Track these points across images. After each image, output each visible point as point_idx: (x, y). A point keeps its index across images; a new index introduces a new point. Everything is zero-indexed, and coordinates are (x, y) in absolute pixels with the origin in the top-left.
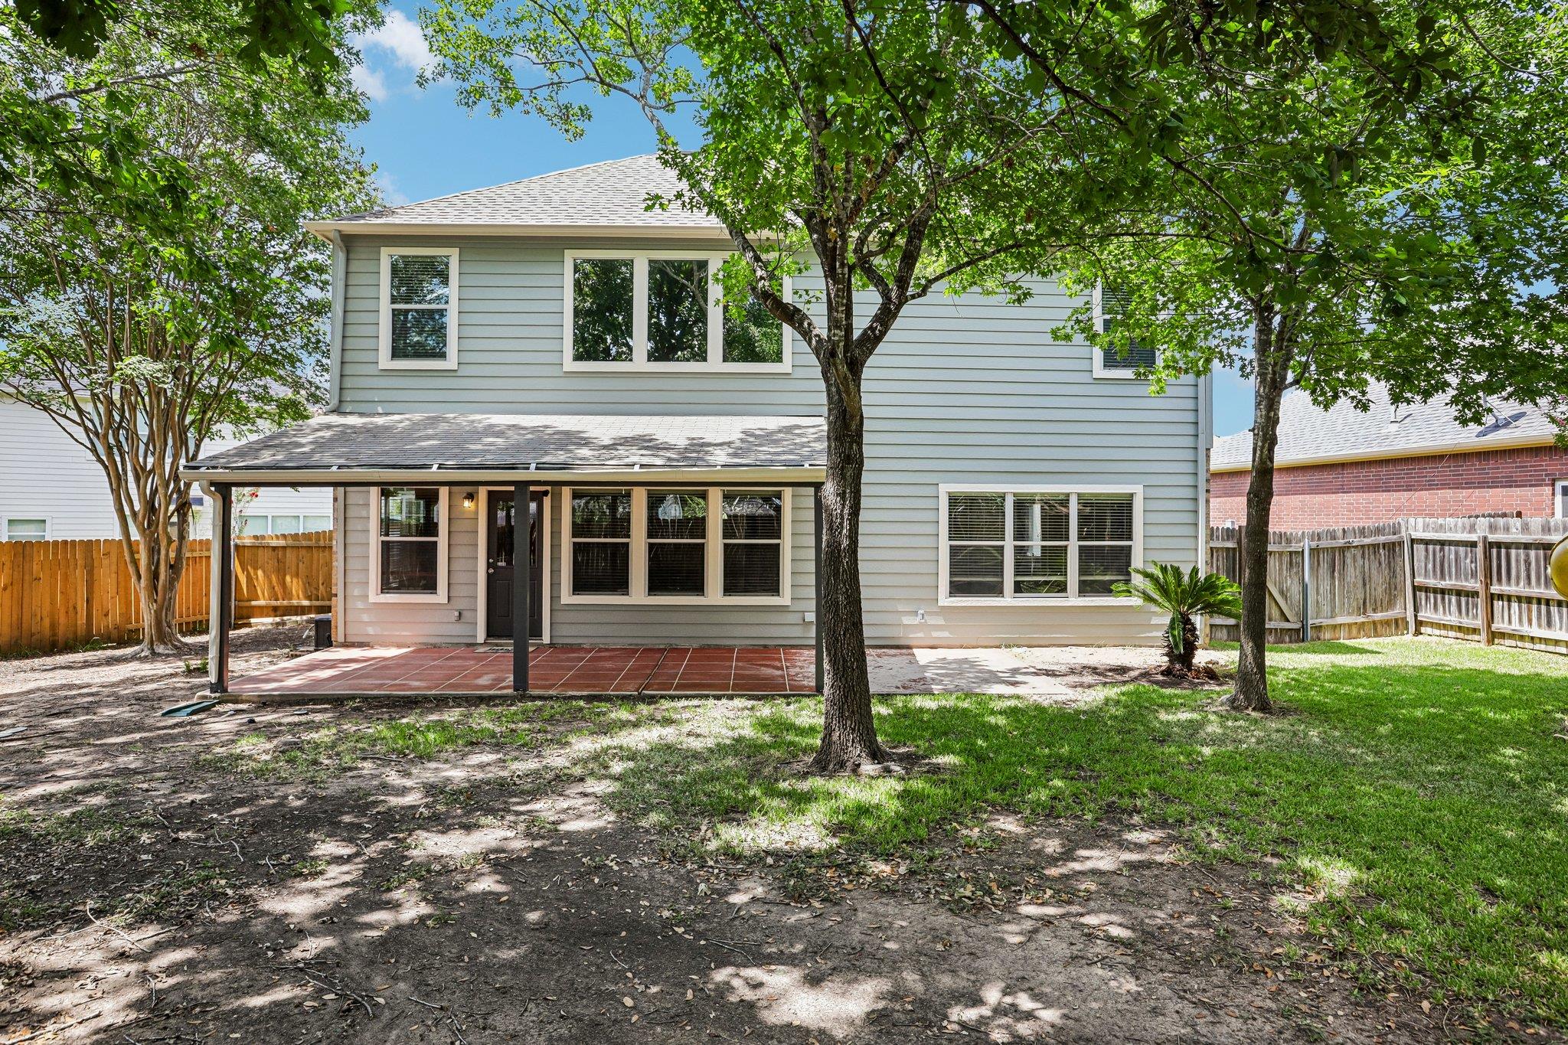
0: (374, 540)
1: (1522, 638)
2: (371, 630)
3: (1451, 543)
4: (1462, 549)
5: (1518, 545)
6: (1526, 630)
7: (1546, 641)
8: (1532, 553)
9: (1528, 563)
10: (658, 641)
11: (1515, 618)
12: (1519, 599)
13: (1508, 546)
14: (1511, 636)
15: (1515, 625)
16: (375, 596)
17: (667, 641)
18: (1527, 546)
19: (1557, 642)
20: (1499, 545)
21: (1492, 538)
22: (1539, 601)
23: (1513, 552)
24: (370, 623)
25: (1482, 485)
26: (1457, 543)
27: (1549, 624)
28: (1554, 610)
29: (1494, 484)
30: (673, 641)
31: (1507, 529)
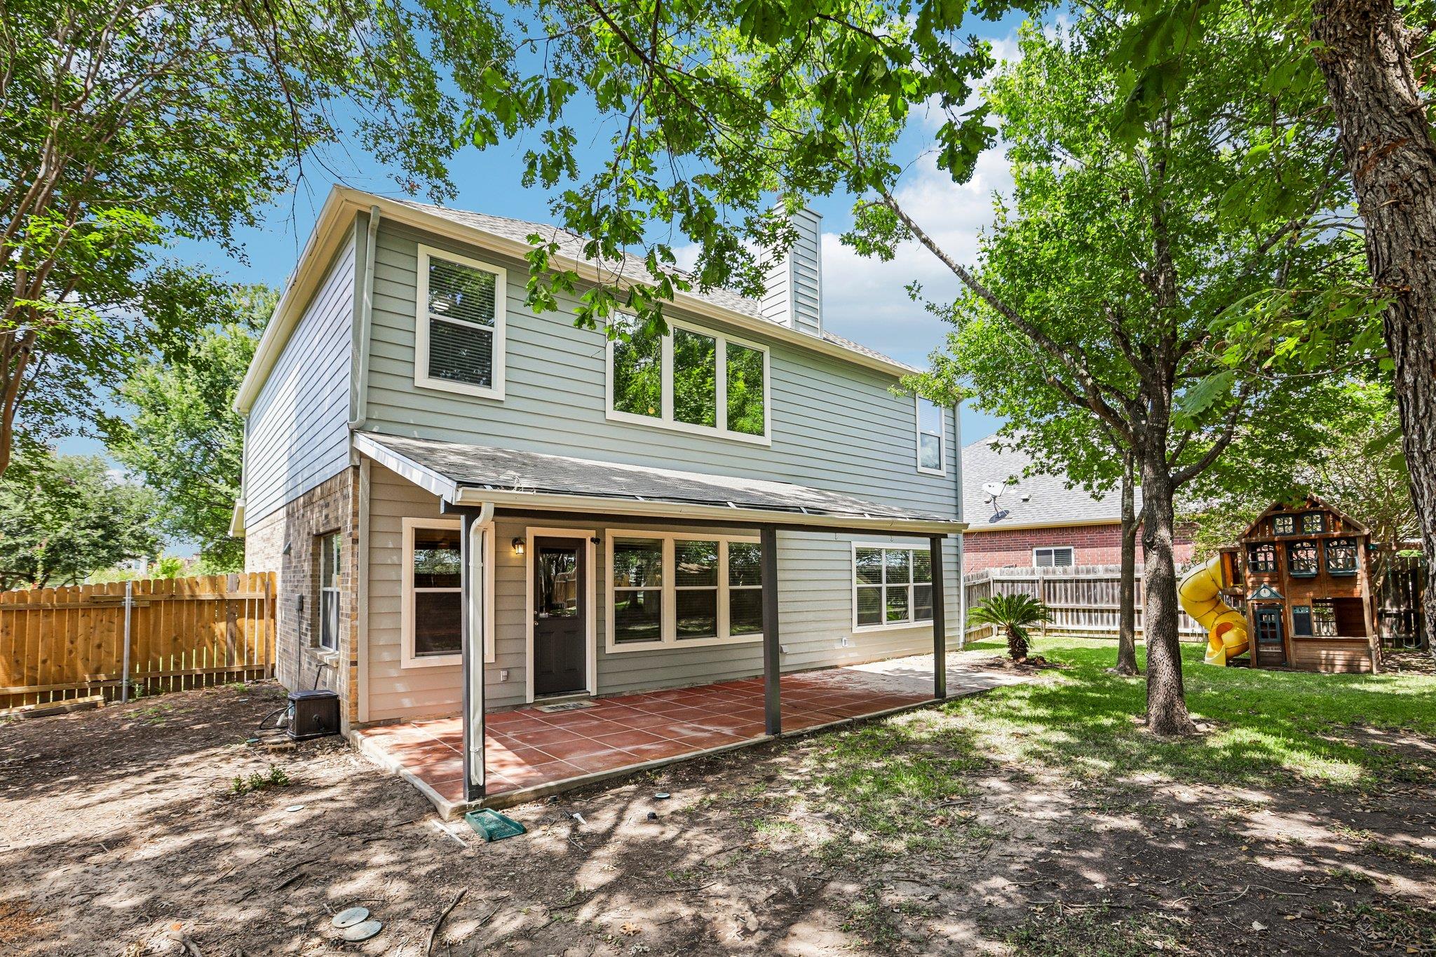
0: (408, 593)
1: (1062, 631)
2: (407, 703)
3: (1018, 581)
4: (1025, 585)
5: (1060, 581)
6: (1065, 626)
7: (1076, 631)
8: (1069, 585)
9: (1066, 590)
10: (684, 682)
11: (1058, 620)
12: (1061, 610)
13: (1055, 582)
14: (1056, 631)
15: (1059, 624)
16: (409, 659)
17: (688, 681)
18: (1066, 581)
19: (1082, 631)
20: (1049, 581)
21: (1046, 577)
22: (1072, 610)
23: (1057, 585)
24: (405, 694)
25: (992, 550)
26: (1023, 581)
27: (1078, 622)
28: (1081, 614)
29: (1000, 549)
30: (694, 680)
31: (1054, 572)
